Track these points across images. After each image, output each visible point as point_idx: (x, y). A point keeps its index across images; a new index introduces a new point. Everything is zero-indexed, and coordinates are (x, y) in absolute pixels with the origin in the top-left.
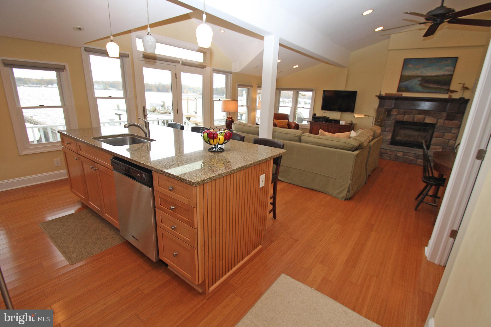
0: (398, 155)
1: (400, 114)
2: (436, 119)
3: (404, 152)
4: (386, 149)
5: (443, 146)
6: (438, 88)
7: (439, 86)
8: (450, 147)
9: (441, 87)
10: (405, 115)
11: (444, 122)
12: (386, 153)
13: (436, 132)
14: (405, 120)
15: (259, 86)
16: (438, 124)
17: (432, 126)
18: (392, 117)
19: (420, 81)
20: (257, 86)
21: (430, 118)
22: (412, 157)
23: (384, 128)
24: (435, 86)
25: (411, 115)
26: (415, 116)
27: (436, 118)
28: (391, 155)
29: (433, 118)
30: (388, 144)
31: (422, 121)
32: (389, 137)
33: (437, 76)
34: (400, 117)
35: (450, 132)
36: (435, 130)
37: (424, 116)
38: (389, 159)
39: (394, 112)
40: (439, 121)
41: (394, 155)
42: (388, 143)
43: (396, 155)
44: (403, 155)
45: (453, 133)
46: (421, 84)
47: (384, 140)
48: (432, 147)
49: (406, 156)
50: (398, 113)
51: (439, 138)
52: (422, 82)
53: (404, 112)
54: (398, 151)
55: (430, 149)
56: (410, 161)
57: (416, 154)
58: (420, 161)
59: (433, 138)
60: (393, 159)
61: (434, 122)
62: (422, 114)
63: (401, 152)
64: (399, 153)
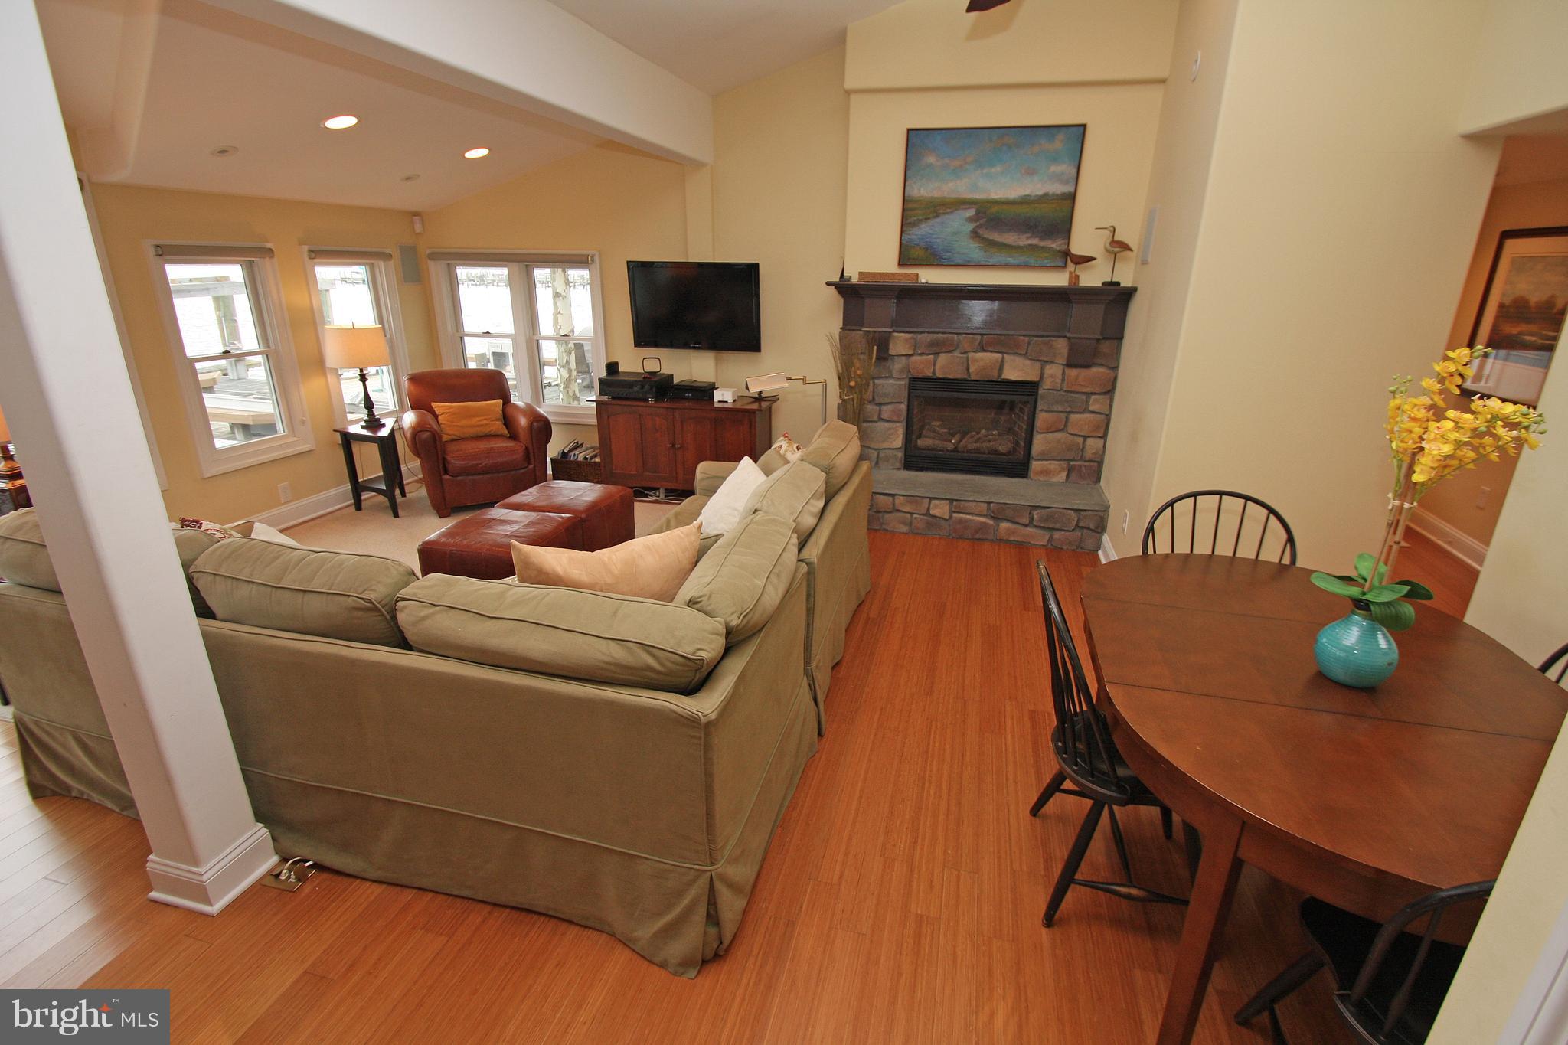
0: (932, 512)
1: (920, 352)
2: (1038, 365)
3: (951, 501)
4: (893, 495)
5: (1069, 460)
6: (1033, 247)
7: (1035, 241)
8: (1089, 461)
9: (1042, 244)
10: (937, 354)
11: (1064, 373)
12: (894, 510)
13: (1042, 410)
14: (939, 375)
15: (314, 248)
16: (1047, 384)
17: (1029, 389)
18: (897, 366)
19: (971, 220)
20: (306, 248)
21: (1019, 360)
22: (981, 516)
23: (878, 408)
24: (1023, 240)
25: (956, 354)
26: (971, 355)
27: (1038, 360)
28: (911, 514)
29: (1028, 362)
30: (898, 469)
31: (994, 376)
32: (898, 442)
33: (1024, 201)
34: (922, 365)
35: (1086, 410)
36: (1040, 406)
37: (999, 356)
38: (904, 529)
39: (900, 344)
40: (1050, 370)
41: (923, 514)
42: (898, 465)
43: (928, 514)
44: (952, 512)
45: (1093, 412)
46: (975, 235)
47: (882, 455)
48: (1035, 465)
49: (961, 515)
50: (914, 350)
51: (1056, 434)
52: (978, 223)
53: (932, 344)
54: (931, 499)
55: (1031, 474)
56: (977, 532)
57: (992, 502)
58: (1008, 529)
59: (1035, 433)
60: (919, 531)
61: (1032, 377)
62: (990, 349)
63: (942, 499)
64: (936, 506)
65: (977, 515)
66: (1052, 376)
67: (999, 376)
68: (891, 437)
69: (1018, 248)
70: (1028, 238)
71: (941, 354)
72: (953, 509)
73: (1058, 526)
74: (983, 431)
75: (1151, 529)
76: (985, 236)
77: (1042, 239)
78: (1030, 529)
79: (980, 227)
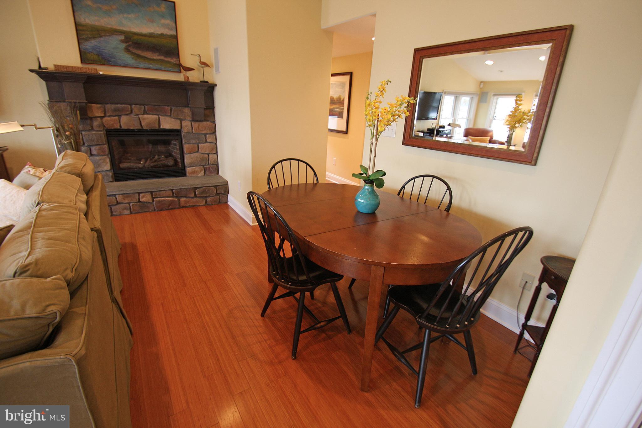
0: (142, 200)
1: (108, 115)
2: (178, 121)
3: (151, 192)
4: (115, 196)
5: (203, 166)
6: (161, 61)
7: (162, 58)
8: (213, 164)
9: (166, 59)
10: (120, 116)
11: (192, 125)
12: (118, 203)
13: (185, 143)
14: (124, 127)
16: (185, 130)
17: (176, 133)
18: (96, 123)
19: (122, 41)
21: (168, 119)
22: (169, 197)
23: (88, 148)
24: (156, 56)
25: (132, 116)
26: (141, 116)
27: (178, 119)
28: (130, 203)
29: (173, 120)
30: (112, 182)
31: (156, 127)
32: (108, 167)
33: (152, 36)
34: (111, 122)
35: (206, 142)
36: (184, 141)
37: (157, 117)
38: (128, 212)
39: (96, 110)
40: (184, 123)
41: (136, 202)
42: (111, 180)
43: (139, 201)
44: (153, 198)
45: (209, 142)
46: (127, 50)
48: (188, 170)
49: (159, 199)
50: (105, 113)
51: (195, 154)
52: (128, 44)
53: (115, 110)
54: (139, 193)
55: (187, 174)
56: (169, 206)
57: (174, 189)
58: (185, 201)
59: (185, 154)
61: (178, 127)
62: (151, 113)
63: (146, 192)
64: (143, 197)
65: (167, 197)
66: (186, 126)
67: (159, 126)
68: (102, 164)
69: (153, 60)
70: (158, 55)
71: (122, 116)
73: (208, 195)
74: (156, 157)
75: (269, 179)
76: (133, 52)
77: (165, 57)
78: (195, 199)
79: (128, 46)
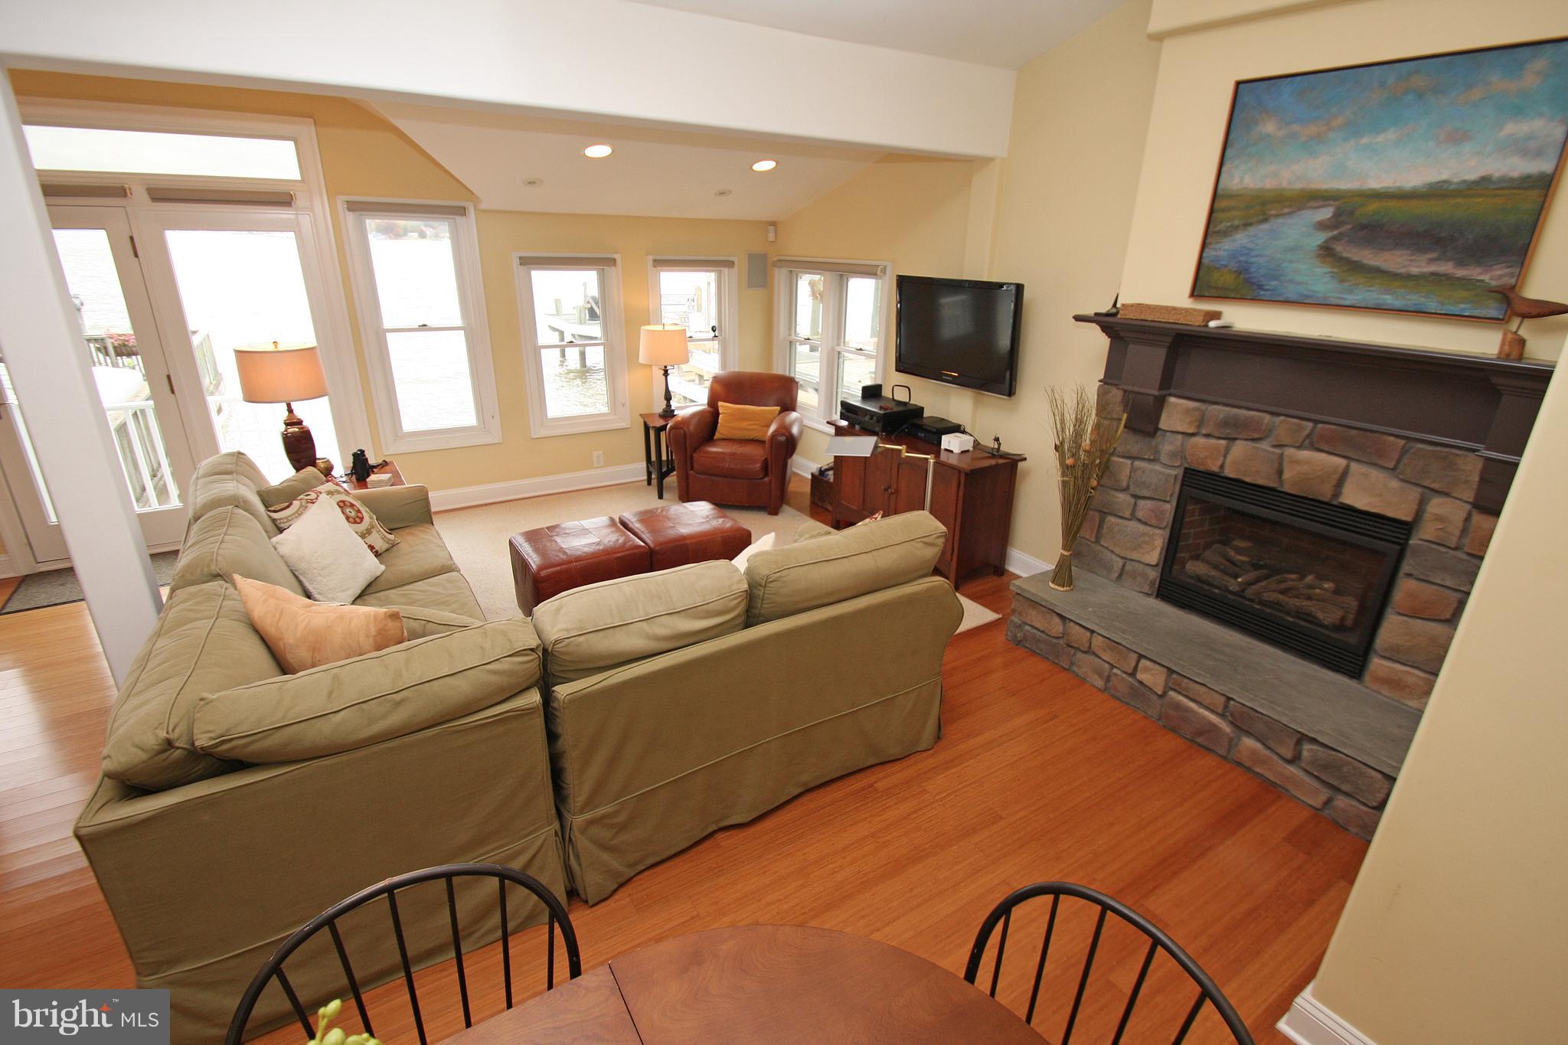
0: (1140, 676)
1: (1204, 432)
2: (1414, 494)
3: (1170, 671)
4: (1092, 632)
6: (1437, 279)
7: (1445, 268)
9: (1460, 273)
10: (1232, 439)
11: (1468, 519)
12: (1089, 651)
13: (1409, 575)
14: (1229, 472)
15: (659, 257)
16: (1427, 531)
17: (1401, 530)
18: (1167, 446)
19: (1322, 226)
20: (651, 258)
21: (1378, 477)
22: (1212, 711)
23: (1132, 500)
24: (1420, 265)
25: (1265, 445)
26: (1290, 452)
27: (1418, 485)
28: (1113, 667)
29: (1394, 484)
30: (1148, 595)
31: (1325, 493)
32: (1154, 555)
33: (1437, 192)
34: (1206, 451)
36: (1406, 567)
37: (1342, 462)
38: (1100, 683)
39: (1177, 414)
40: (1436, 506)
42: (1148, 589)
43: (1133, 675)
46: (1327, 252)
47: (1128, 567)
48: (1377, 664)
49: (1181, 698)
50: (1199, 427)
51: (1432, 624)
52: (1336, 232)
53: (1226, 423)
54: (1141, 656)
55: (1367, 678)
56: (1200, 733)
57: (1233, 699)
58: (1254, 752)
59: (1389, 610)
60: (1118, 694)
61: (1402, 512)
62: (1326, 448)
63: (1159, 664)
64: (1146, 670)
65: (1207, 708)
66: (1439, 519)
67: (1337, 493)
68: (1144, 546)
69: (1408, 277)
70: (1431, 261)
71: (1238, 442)
72: (1170, 685)
73: (1345, 787)
74: (1309, 579)
76: (1345, 255)
77: (1461, 263)
78: (1292, 769)
79: (1334, 238)
